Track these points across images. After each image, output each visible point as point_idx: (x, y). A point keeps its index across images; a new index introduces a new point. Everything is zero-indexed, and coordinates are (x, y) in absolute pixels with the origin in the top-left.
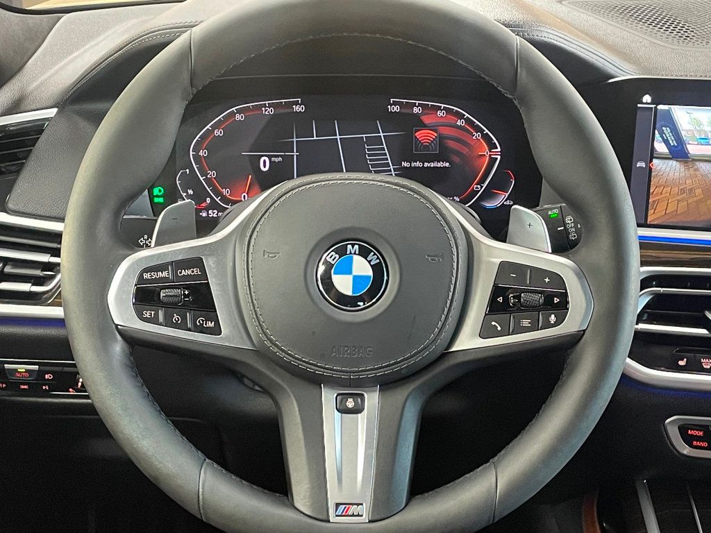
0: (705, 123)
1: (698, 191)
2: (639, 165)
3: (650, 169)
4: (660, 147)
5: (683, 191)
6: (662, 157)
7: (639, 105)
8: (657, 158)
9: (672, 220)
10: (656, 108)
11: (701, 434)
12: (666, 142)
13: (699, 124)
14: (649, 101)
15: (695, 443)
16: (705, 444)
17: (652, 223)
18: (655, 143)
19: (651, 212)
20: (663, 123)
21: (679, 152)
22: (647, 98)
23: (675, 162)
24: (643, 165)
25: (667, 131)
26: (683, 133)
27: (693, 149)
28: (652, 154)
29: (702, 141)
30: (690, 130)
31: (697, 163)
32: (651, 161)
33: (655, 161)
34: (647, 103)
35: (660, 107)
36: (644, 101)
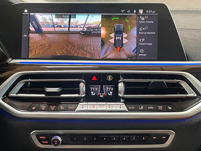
0: (48, 19)
1: (47, 45)
2: (24, 36)
3: (29, 37)
4: (32, 29)
5: (41, 45)
6: (33, 33)
7: (23, 14)
8: (31, 33)
9: (38, 56)
10: (29, 14)
11: (45, 138)
12: (34, 27)
13: (46, 19)
14: (27, 12)
15: (43, 142)
16: (47, 142)
17: (31, 58)
18: (30, 27)
19: (30, 54)
20: (32, 20)
21: (39, 30)
22: (26, 11)
23: (37, 34)
24: (26, 36)
25: (34, 22)
26: (40, 23)
27: (44, 29)
28: (29, 32)
29: (47, 26)
30: (42, 22)
31: (46, 34)
32: (29, 34)
33: (30, 34)
34: (26, 13)
35: (31, 14)
36: (25, 12)
